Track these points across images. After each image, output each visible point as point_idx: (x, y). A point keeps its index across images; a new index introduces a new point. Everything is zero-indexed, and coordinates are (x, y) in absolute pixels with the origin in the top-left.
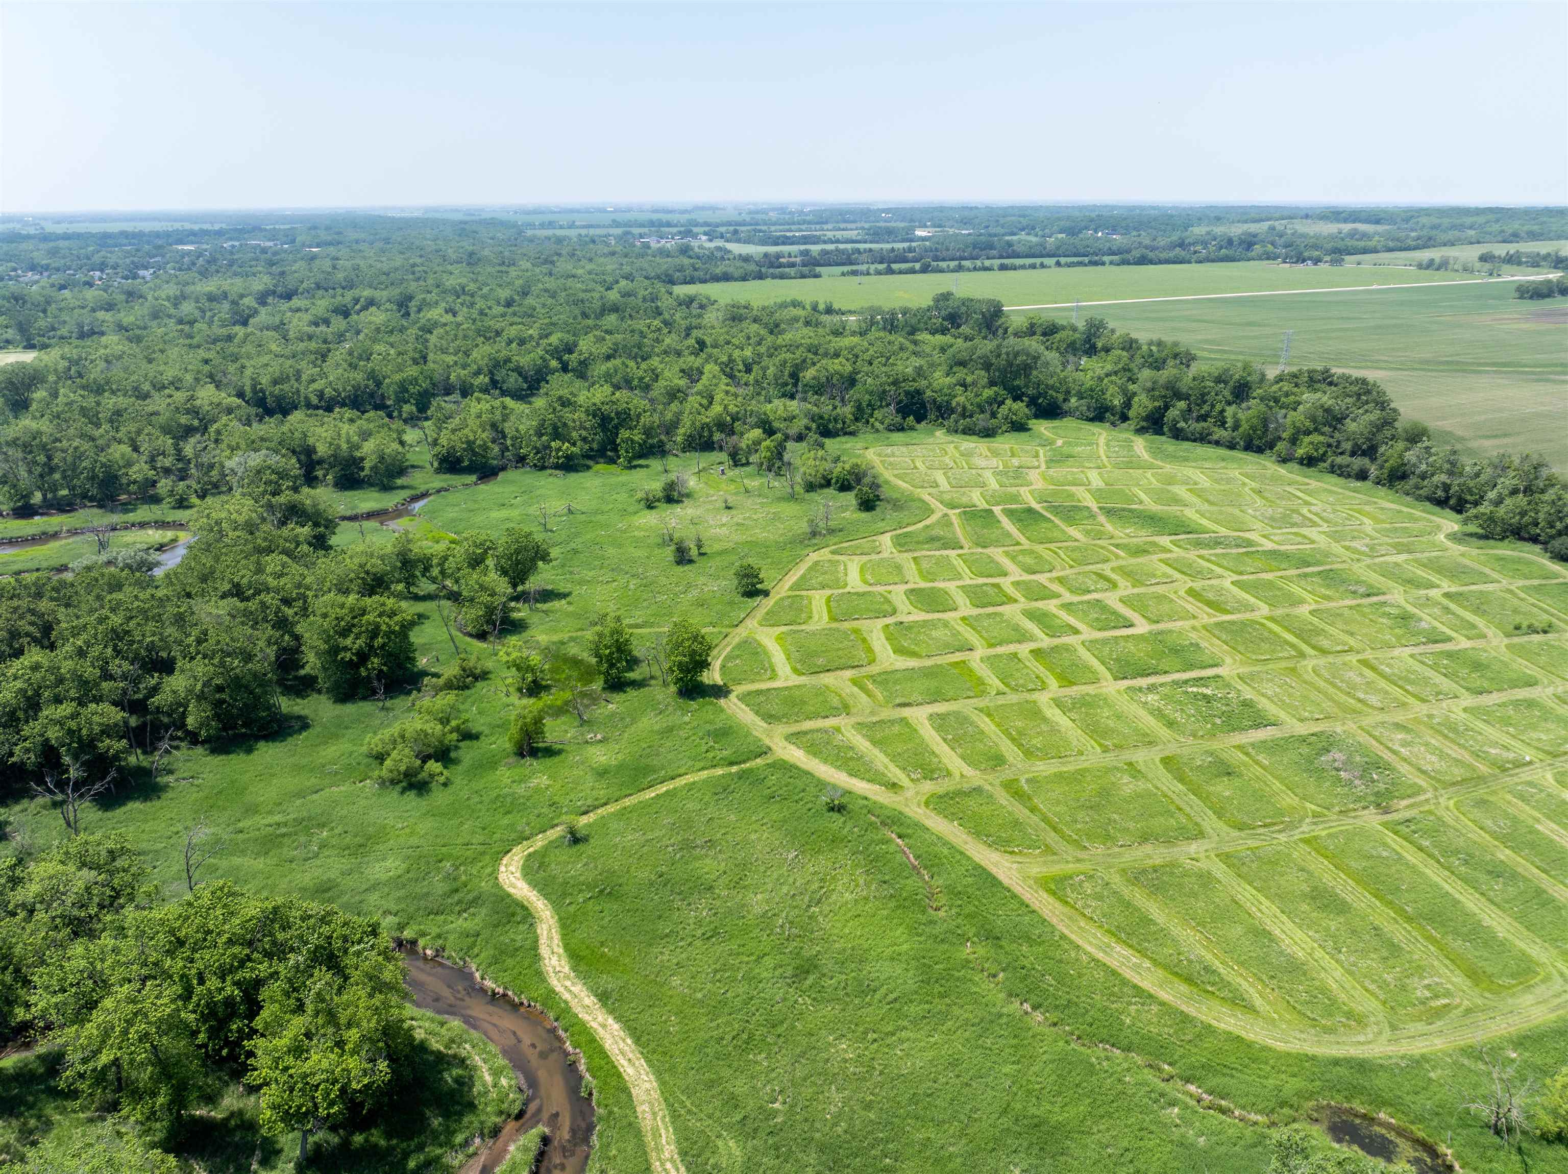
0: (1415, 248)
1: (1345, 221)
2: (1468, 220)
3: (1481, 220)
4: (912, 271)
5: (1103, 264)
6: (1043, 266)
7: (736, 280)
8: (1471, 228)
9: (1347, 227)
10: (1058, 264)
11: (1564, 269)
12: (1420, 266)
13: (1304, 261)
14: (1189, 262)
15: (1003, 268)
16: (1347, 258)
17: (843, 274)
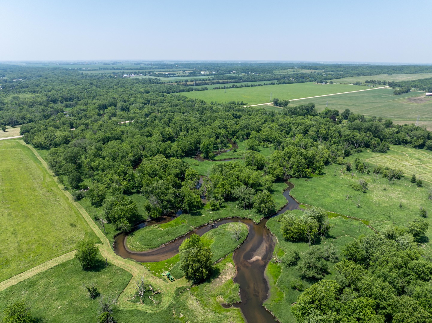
0: (341, 78)
1: (308, 69)
2: (339, 69)
3: (341, 69)
4: (230, 87)
5: (275, 84)
6: (261, 85)
7: (186, 91)
8: (340, 71)
9: (313, 71)
10: (265, 84)
11: (389, 85)
12: (354, 84)
13: (322, 83)
14: (294, 83)
15: (252, 86)
16: (328, 81)
17: (213, 89)
